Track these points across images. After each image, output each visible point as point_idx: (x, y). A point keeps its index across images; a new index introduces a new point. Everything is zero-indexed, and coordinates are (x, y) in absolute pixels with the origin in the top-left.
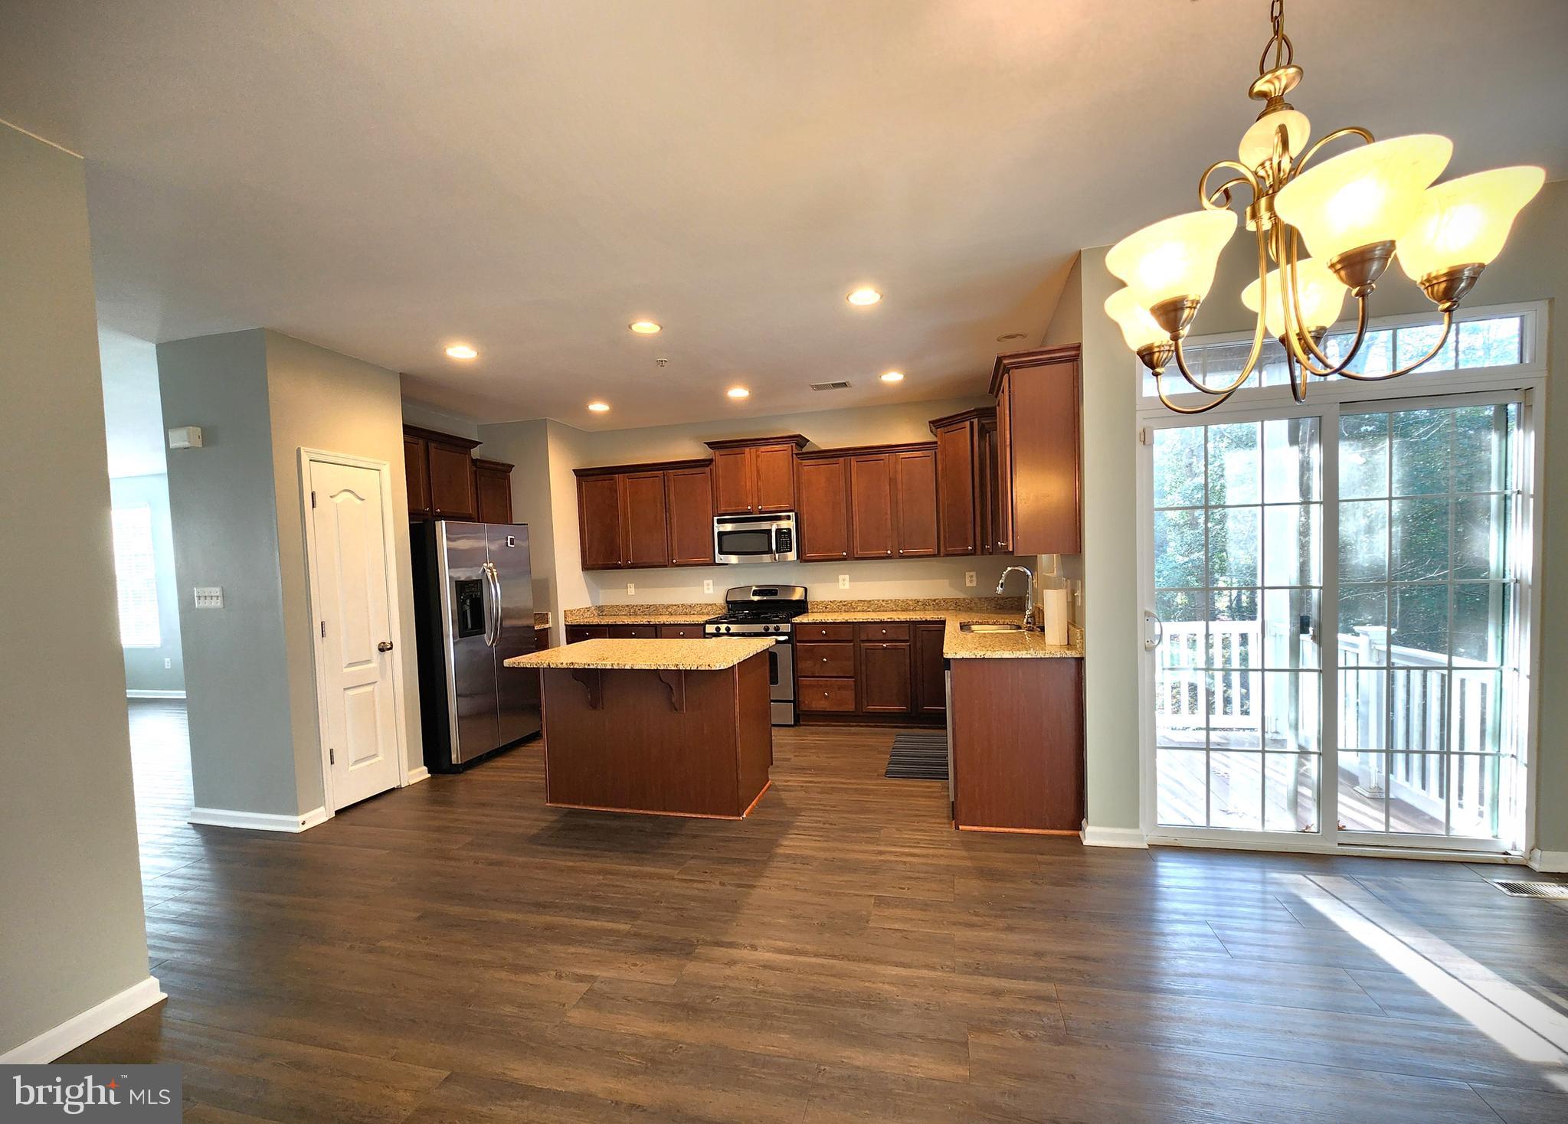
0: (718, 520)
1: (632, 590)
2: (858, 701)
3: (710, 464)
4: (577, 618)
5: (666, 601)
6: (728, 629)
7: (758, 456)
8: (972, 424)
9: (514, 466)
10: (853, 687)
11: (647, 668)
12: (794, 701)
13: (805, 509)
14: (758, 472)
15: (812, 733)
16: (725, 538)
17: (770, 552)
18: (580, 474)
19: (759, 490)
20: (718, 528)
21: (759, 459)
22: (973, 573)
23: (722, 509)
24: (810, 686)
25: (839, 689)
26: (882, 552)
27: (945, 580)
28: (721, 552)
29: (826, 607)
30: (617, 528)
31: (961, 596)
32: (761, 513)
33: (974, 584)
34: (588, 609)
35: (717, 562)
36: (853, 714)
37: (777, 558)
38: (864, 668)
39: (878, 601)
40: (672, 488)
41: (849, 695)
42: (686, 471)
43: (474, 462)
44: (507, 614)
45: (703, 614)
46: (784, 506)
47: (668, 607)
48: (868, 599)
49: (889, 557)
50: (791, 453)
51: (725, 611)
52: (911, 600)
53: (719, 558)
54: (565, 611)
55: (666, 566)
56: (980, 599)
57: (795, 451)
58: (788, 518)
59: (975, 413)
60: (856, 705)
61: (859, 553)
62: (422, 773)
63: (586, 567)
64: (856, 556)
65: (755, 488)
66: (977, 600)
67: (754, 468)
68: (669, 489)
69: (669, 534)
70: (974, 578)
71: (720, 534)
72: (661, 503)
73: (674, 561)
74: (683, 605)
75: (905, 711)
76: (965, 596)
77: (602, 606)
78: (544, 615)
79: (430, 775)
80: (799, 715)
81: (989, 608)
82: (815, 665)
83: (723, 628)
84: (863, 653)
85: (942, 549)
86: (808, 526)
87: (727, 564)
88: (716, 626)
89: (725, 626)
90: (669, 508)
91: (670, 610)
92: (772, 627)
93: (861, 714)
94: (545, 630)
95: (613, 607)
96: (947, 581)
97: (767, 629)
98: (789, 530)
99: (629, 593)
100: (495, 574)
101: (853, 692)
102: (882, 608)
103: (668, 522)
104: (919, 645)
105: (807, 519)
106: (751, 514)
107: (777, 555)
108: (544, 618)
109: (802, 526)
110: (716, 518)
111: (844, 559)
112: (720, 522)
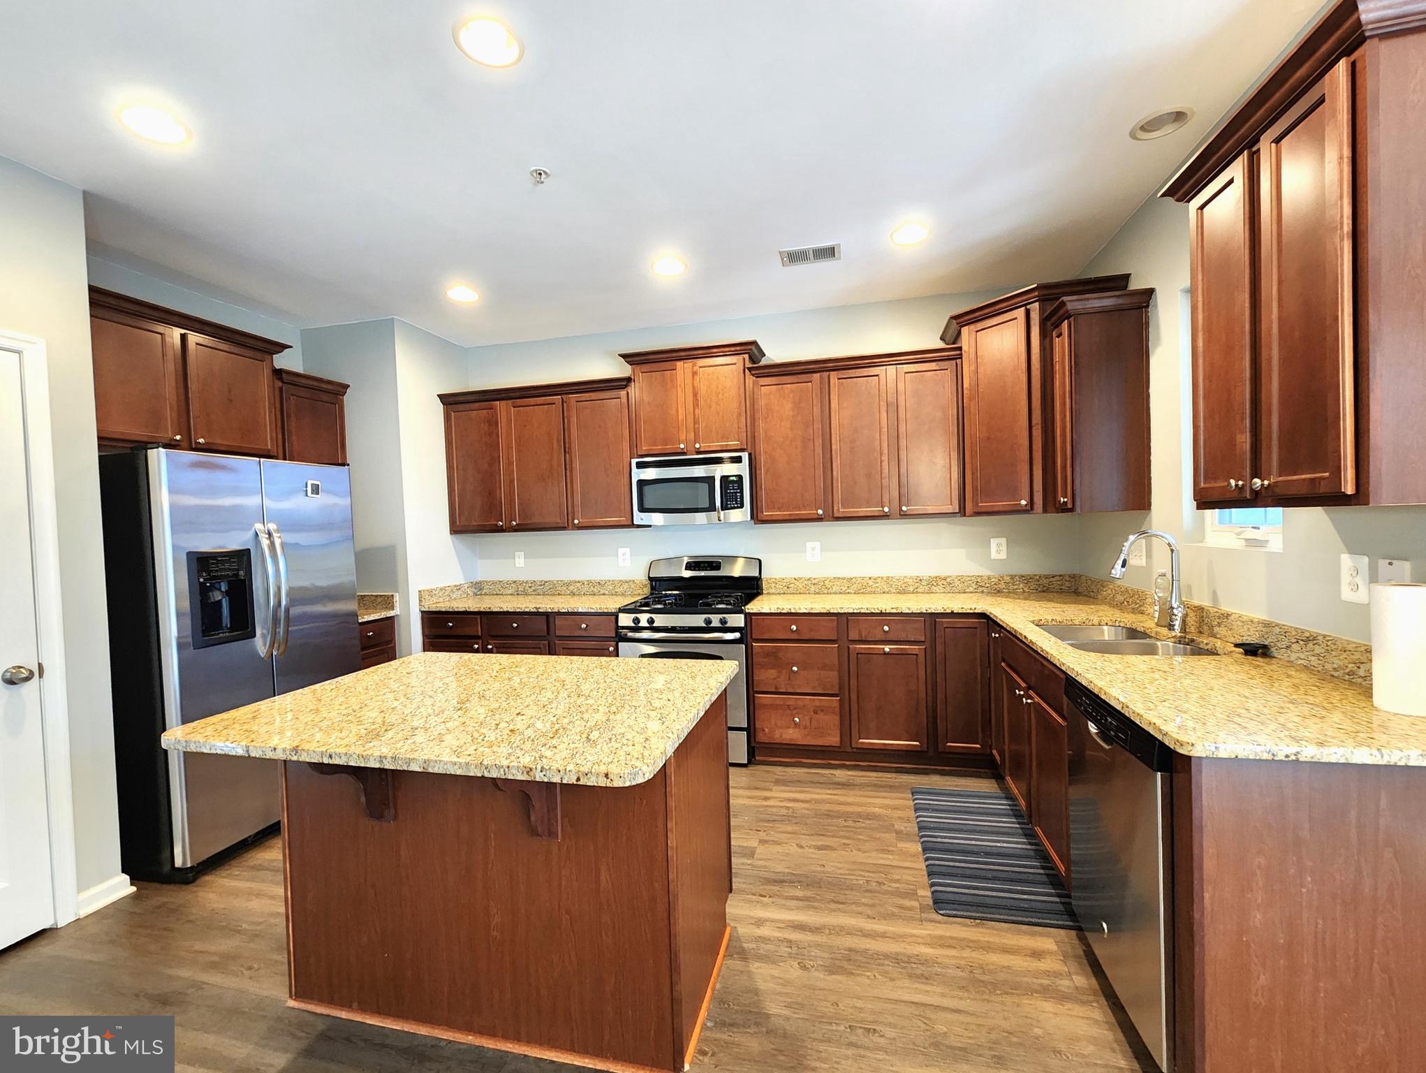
0: (637, 463)
1: (520, 561)
2: (846, 731)
3: (626, 386)
4: (441, 600)
5: (566, 577)
6: (651, 621)
7: (694, 374)
8: (1028, 313)
9: (348, 386)
10: (837, 710)
11: (459, 772)
12: (747, 729)
13: (762, 447)
14: (695, 395)
15: (777, 782)
16: (647, 489)
17: (711, 508)
18: (449, 401)
19: (696, 422)
20: (639, 475)
21: (697, 378)
22: (1003, 541)
23: (644, 448)
24: (773, 707)
25: (816, 712)
26: (875, 510)
27: (961, 550)
28: (642, 509)
29: (788, 588)
30: (497, 476)
31: (984, 572)
32: (699, 452)
33: (1003, 556)
34: (458, 587)
35: (635, 523)
36: (836, 749)
37: (722, 518)
38: (853, 682)
39: (863, 578)
40: (574, 420)
41: (832, 720)
42: (593, 395)
43: (278, 373)
44: (298, 597)
45: (616, 594)
46: (734, 443)
47: (569, 584)
48: (849, 576)
49: (885, 516)
50: (742, 368)
51: (647, 591)
52: (911, 578)
53: (639, 518)
54: (420, 591)
55: (564, 528)
56: (1012, 577)
57: (748, 365)
58: (738, 460)
59: (1036, 293)
60: (841, 737)
61: (840, 510)
62: (121, 886)
63: (457, 529)
64: (836, 515)
65: (690, 420)
66: (1007, 579)
67: (689, 391)
68: (569, 421)
69: (568, 481)
70: (1004, 548)
71: (642, 483)
72: (558, 441)
73: (576, 522)
74: (589, 582)
75: (919, 749)
76: (989, 573)
77: (480, 582)
78: (388, 597)
79: (134, 889)
80: (753, 748)
81: (1026, 590)
82: (779, 677)
83: (644, 619)
84: (853, 657)
85: (969, 505)
86: (766, 472)
87: (650, 526)
88: (633, 616)
89: (647, 616)
90: (570, 448)
91: (571, 588)
92: (716, 620)
93: (849, 750)
94: (391, 619)
95: (494, 583)
96: (963, 551)
97: (708, 622)
98: (740, 477)
99: (517, 565)
100: (277, 542)
101: (838, 718)
102: (869, 589)
103: (568, 466)
104: (939, 648)
105: (765, 462)
106: (684, 454)
107: (722, 513)
108: (388, 602)
109: (758, 472)
110: (634, 461)
111: (819, 519)
112: (640, 465)
